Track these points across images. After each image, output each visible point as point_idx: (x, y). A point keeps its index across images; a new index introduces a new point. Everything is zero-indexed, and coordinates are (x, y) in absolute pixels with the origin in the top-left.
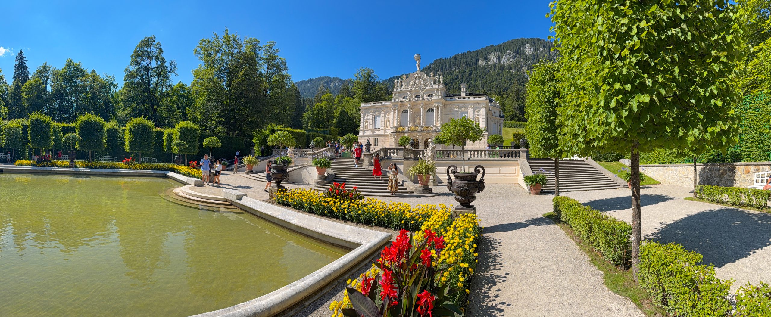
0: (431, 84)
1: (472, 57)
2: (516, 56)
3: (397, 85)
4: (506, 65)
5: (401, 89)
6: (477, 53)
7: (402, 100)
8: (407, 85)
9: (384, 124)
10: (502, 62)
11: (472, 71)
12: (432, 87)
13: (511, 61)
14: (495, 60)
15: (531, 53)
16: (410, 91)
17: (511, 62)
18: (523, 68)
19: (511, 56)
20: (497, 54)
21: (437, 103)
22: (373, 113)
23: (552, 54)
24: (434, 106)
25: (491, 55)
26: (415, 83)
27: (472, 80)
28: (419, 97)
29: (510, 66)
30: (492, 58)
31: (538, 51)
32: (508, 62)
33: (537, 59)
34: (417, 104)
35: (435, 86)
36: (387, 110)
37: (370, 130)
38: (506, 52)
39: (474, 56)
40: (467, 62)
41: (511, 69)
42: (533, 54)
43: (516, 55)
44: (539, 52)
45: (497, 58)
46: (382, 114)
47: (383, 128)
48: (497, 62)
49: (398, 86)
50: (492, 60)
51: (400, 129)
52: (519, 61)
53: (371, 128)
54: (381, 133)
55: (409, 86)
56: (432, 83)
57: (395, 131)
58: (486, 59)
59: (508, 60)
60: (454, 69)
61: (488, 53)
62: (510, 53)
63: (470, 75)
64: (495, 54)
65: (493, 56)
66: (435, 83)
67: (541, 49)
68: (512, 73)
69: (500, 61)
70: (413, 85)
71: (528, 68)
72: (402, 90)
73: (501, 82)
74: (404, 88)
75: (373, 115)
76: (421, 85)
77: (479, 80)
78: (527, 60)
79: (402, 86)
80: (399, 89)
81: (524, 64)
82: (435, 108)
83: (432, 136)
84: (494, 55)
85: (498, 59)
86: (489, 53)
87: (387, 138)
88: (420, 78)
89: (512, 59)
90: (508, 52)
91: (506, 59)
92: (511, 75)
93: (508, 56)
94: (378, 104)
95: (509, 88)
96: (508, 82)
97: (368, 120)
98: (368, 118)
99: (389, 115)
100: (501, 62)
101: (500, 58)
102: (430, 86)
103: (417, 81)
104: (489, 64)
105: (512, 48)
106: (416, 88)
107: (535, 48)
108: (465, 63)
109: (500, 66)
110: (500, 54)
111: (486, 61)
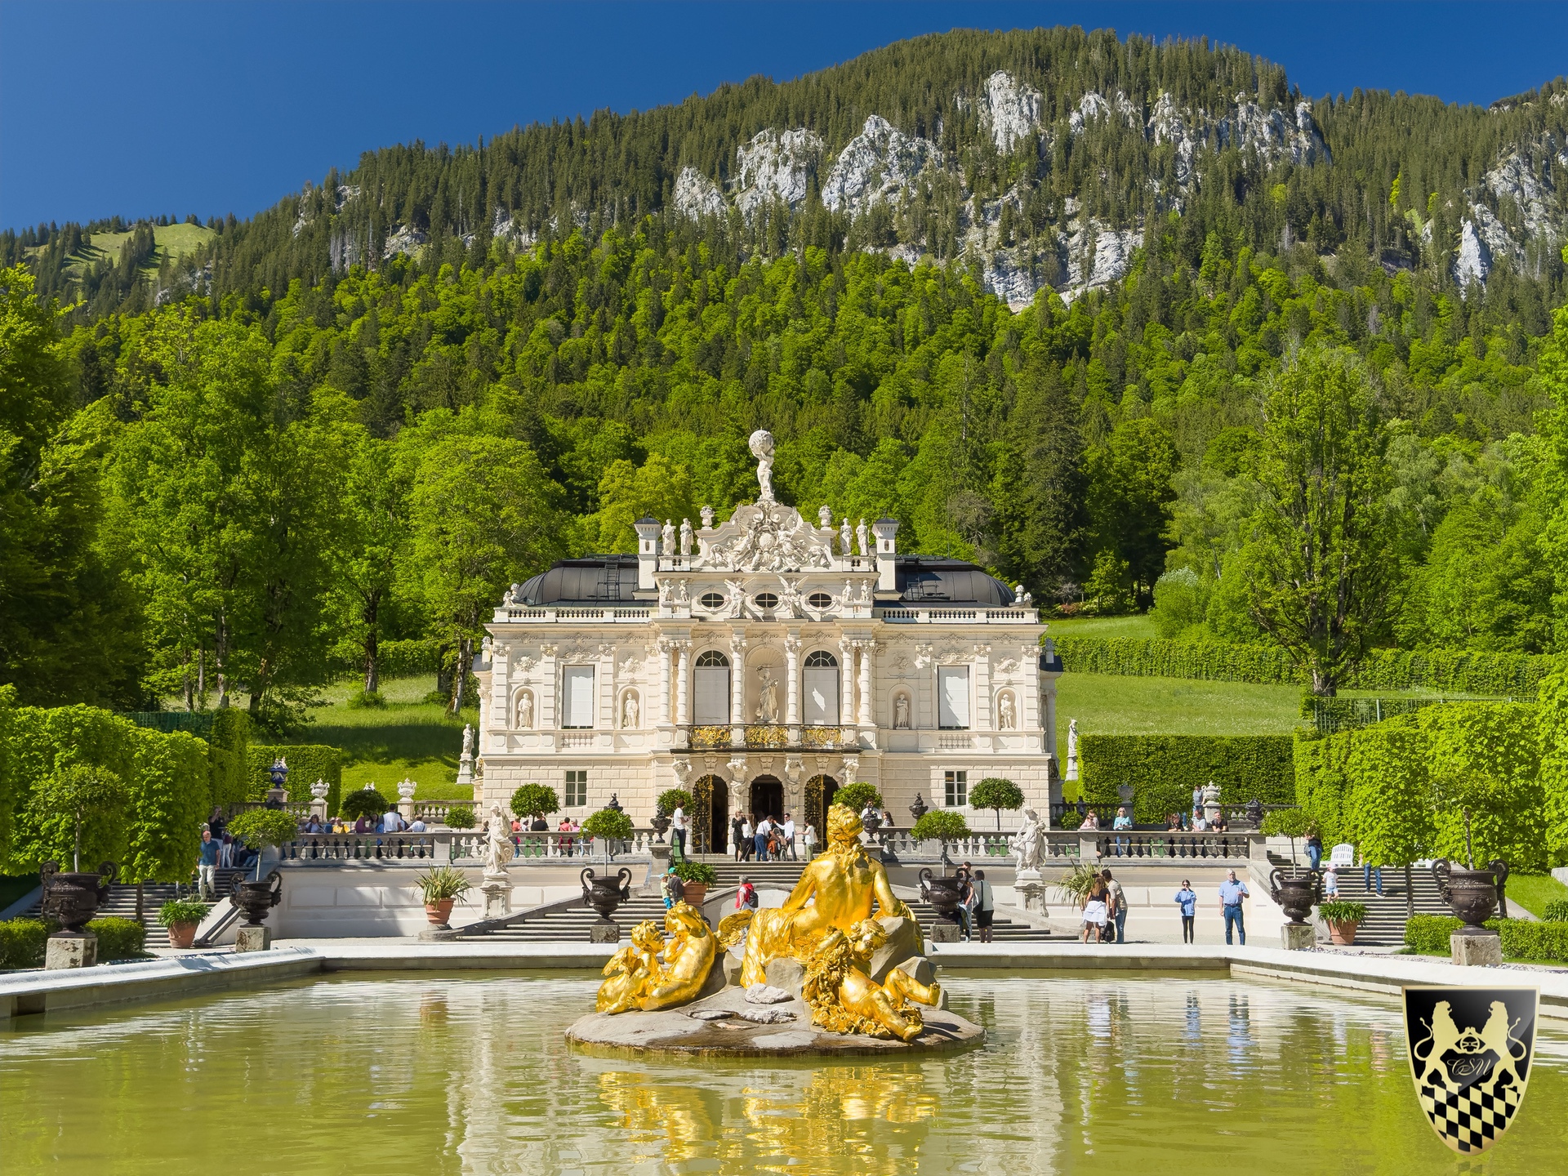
0: (823, 555)
1: (632, 158)
2: (922, 157)
3: (673, 546)
4: (856, 213)
5: (696, 564)
6: (659, 126)
7: (699, 609)
8: (721, 552)
9: (615, 709)
10: (830, 196)
11: (633, 246)
12: (827, 566)
13: (893, 190)
14: (784, 177)
15: (1024, 132)
16: (736, 576)
17: (894, 198)
18: (974, 234)
19: (891, 157)
20: (794, 139)
21: (856, 635)
22: (561, 655)
23: (1162, 128)
24: (839, 644)
25: (758, 149)
26: (755, 547)
27: (632, 309)
28: (772, 605)
29: (887, 219)
30: (766, 169)
31: (1067, 112)
32: (874, 197)
33: (1064, 170)
34: (764, 634)
35: (841, 566)
36: (627, 646)
37: (546, 733)
38: (859, 129)
39: (642, 148)
40: (594, 187)
41: (892, 239)
42: (1036, 136)
43: (922, 149)
44: (1075, 118)
45: (795, 170)
46: (604, 664)
47: (608, 725)
48: (800, 192)
49: (677, 552)
50: (761, 181)
51: (707, 736)
52: (944, 187)
53: (550, 726)
54: (599, 746)
55: (730, 557)
56: (828, 551)
57: (685, 745)
58: (721, 170)
59: (872, 179)
60: (508, 225)
61: (734, 131)
62: (884, 136)
63: (621, 272)
64: (786, 138)
65: (770, 156)
66: (837, 551)
67: (1091, 102)
68: (904, 267)
69: (815, 188)
70: (748, 554)
71: (1005, 232)
72: (699, 571)
73: (831, 330)
74: (706, 563)
75: (556, 664)
76: (782, 555)
77: (682, 309)
78: (995, 179)
79: (695, 550)
80: (685, 565)
81: (981, 210)
82: (846, 655)
83: (843, 766)
84: (780, 148)
85: (802, 177)
86: (740, 134)
87: (642, 771)
88: (775, 527)
89: (899, 178)
90: (870, 128)
91: (856, 177)
92: (896, 282)
93: (869, 160)
94: (577, 620)
95: (890, 369)
96: (877, 326)
97: (533, 688)
98: (533, 675)
99: (633, 670)
100: (825, 194)
101: (814, 171)
102: (817, 564)
103: (765, 539)
104: (744, 208)
105: (895, 100)
106: (756, 568)
107: (1052, 98)
108: (586, 194)
109: (822, 225)
110: (820, 144)
111: (726, 188)
